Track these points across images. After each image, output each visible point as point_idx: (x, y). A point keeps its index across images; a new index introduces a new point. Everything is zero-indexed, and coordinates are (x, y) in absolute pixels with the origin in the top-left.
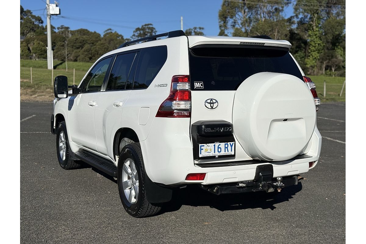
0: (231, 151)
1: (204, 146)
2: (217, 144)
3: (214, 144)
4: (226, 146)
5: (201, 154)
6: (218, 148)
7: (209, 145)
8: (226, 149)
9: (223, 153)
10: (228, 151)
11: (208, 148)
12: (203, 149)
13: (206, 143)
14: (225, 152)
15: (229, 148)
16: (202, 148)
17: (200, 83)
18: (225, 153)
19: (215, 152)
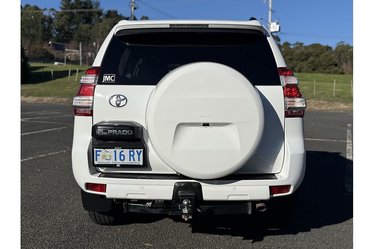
0: (139, 160)
1: (101, 151)
2: (118, 151)
3: (114, 150)
4: (132, 153)
5: (96, 160)
6: (121, 155)
7: (108, 150)
8: (132, 157)
9: (127, 162)
10: (134, 160)
11: (106, 154)
12: (99, 155)
13: (104, 148)
14: (130, 160)
15: (136, 156)
16: (98, 153)
17: (111, 76)
18: (130, 162)
19: (116, 160)
